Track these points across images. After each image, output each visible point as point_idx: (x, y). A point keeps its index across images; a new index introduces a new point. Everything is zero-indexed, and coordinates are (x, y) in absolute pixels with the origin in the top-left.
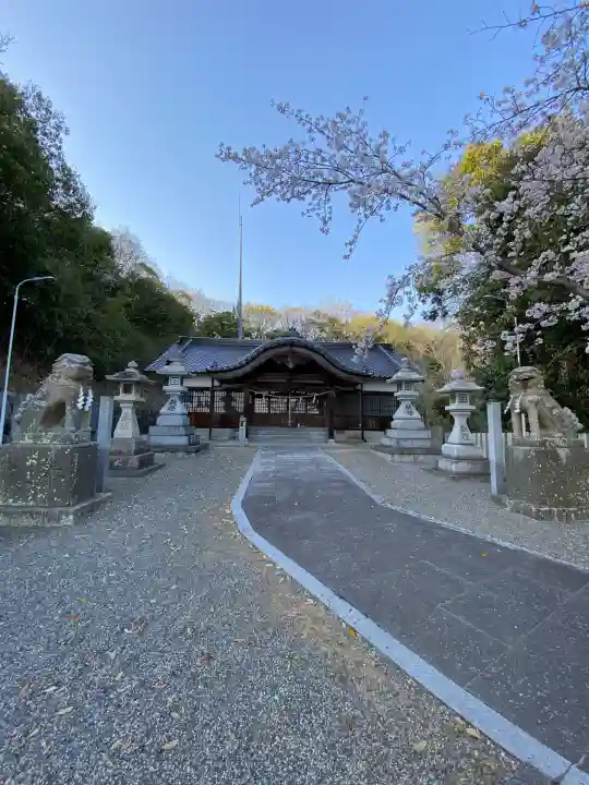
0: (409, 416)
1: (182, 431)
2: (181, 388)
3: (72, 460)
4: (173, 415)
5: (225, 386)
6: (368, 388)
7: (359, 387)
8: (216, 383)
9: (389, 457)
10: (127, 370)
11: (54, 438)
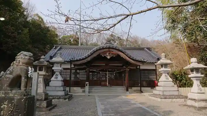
0: (167, 80)
1: (62, 88)
2: (61, 69)
3: (25, 104)
4: (57, 81)
5: (76, 67)
6: (143, 67)
7: (138, 67)
8: (73, 66)
9: (159, 100)
10: (40, 60)
11: (15, 94)
